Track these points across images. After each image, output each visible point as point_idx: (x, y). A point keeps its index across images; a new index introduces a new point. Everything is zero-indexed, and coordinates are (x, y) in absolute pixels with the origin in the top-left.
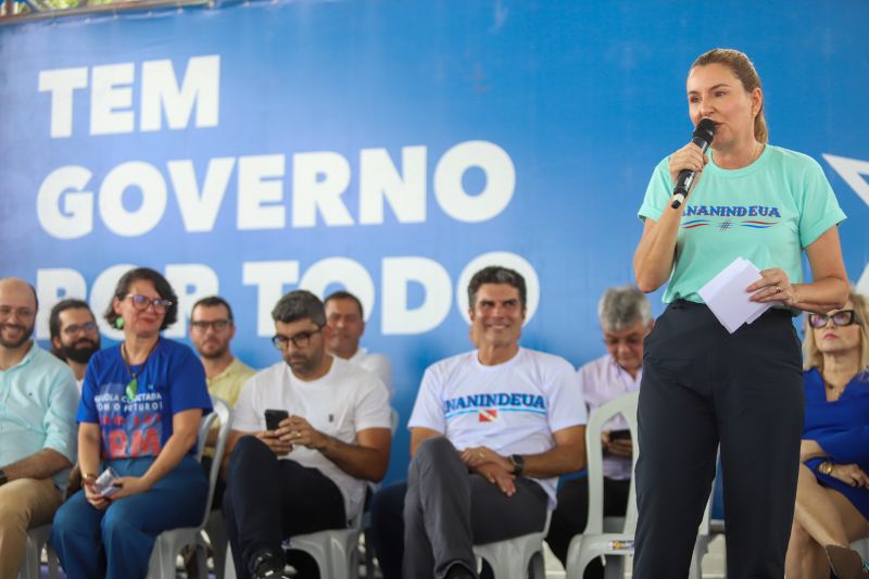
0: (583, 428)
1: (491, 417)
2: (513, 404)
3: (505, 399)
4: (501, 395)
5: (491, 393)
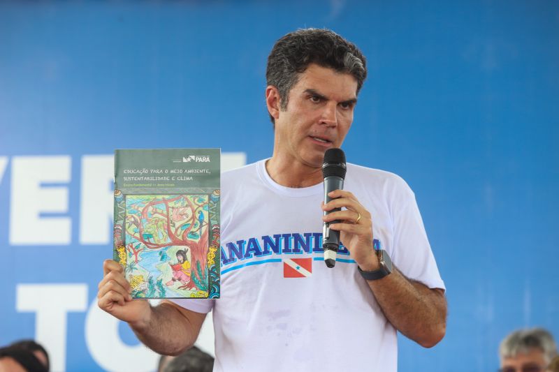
1: (302, 270)
5: (302, 234)
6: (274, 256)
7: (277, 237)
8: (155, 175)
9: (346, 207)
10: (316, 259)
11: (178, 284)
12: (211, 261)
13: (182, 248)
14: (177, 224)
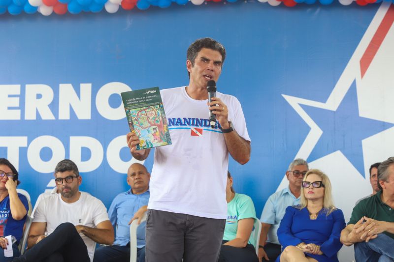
7: (190, 119)
8: (138, 100)
9: (218, 104)
10: (204, 130)
11: (156, 141)
12: (165, 130)
13: (155, 127)
14: (151, 118)
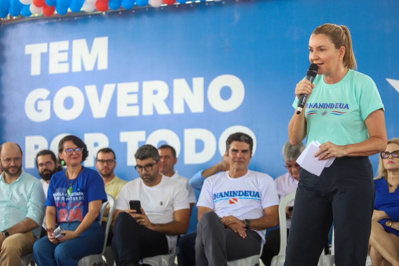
0: (277, 206)
1: (235, 202)
2: (245, 195)
3: (241, 193)
4: (240, 192)
5: (235, 191)
6: (226, 197)
7: (228, 192)
10: (239, 198)
